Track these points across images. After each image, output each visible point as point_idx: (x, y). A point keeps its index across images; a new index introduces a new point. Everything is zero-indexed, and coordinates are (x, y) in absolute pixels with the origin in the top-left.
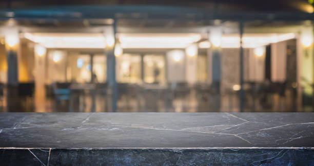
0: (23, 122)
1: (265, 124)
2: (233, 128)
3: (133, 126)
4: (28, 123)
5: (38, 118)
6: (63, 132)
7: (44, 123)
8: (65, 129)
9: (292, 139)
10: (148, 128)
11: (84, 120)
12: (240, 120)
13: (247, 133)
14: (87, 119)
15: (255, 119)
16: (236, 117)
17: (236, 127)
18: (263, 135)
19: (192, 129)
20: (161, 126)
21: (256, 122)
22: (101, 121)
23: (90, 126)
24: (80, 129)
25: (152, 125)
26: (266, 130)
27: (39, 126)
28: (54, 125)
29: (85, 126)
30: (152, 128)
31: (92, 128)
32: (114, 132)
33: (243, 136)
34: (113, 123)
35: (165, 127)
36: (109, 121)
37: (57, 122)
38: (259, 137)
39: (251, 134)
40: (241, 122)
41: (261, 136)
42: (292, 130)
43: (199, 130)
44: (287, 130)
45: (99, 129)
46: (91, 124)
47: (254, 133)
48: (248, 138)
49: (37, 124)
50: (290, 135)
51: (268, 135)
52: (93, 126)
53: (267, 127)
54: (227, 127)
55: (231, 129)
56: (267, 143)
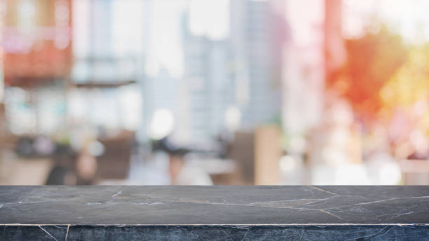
0: (30, 196)
1: (363, 198)
2: (319, 202)
3: (182, 200)
4: (39, 197)
5: (51, 191)
6: (86, 207)
7: (61, 197)
8: (88, 204)
9: (399, 215)
10: (202, 203)
11: (115, 193)
13: (338, 208)
14: (120, 193)
15: (349, 192)
16: (322, 190)
17: (323, 201)
18: (359, 210)
19: (263, 204)
20: (220, 200)
21: (350, 196)
22: (139, 195)
23: (121, 200)
24: (109, 204)
25: (208, 199)
26: (363, 206)
27: (54, 200)
28: (73, 199)
29: (116, 200)
30: (208, 202)
31: (126, 203)
32: (156, 206)
33: (332, 211)
34: (155, 197)
35: (225, 201)
37: (78, 196)
38: (354, 212)
39: (344, 209)
40: (330, 195)
41: (357, 211)
42: (398, 205)
43: (271, 204)
44: (392, 205)
45: (135, 204)
46: (125, 198)
47: (347, 208)
48: (339, 214)
49: (51, 197)
50: (396, 210)
51: (367, 210)
52: (127, 200)
53: (364, 202)
54: (310, 201)
55: (316, 203)
56: (364, 218)
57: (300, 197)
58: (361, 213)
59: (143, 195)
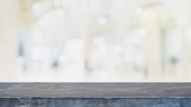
0: (14, 86)
1: (161, 87)
3: (81, 88)
4: (17, 87)
6: (39, 90)
7: (27, 87)
9: (178, 94)
10: (90, 89)
11: (51, 85)
13: (150, 91)
14: (53, 85)
15: (155, 85)
16: (143, 84)
17: (143, 89)
18: (160, 92)
19: (117, 89)
20: (98, 88)
21: (156, 87)
22: (62, 86)
24: (48, 89)
25: (92, 88)
27: (24, 88)
28: (33, 88)
29: (52, 88)
31: (56, 89)
32: (70, 90)
33: (148, 92)
34: (69, 87)
35: (100, 88)
37: (35, 86)
38: (157, 93)
39: (153, 91)
40: (147, 86)
42: (178, 90)
43: (121, 90)
44: (175, 90)
45: (60, 89)
46: (55, 87)
47: (155, 91)
48: (151, 93)
50: (176, 92)
51: (163, 92)
53: (162, 89)
54: (138, 88)
55: (141, 89)
56: (162, 95)
57: (134, 87)
59: (64, 86)
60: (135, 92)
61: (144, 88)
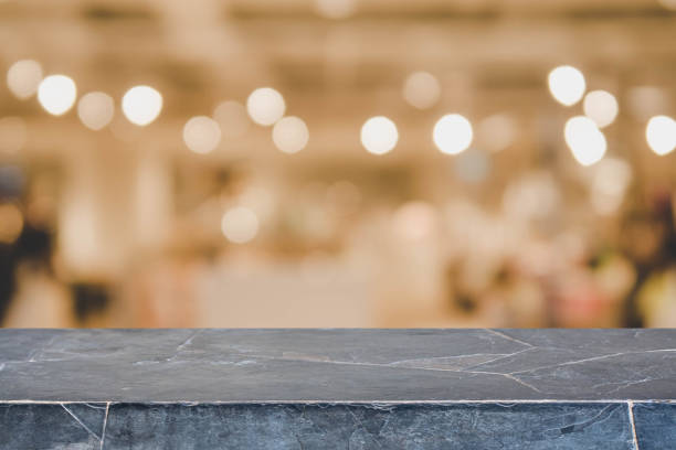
0: (49, 347)
1: (571, 351)
2: (504, 360)
3: (286, 356)
4: (61, 351)
5: (81, 340)
6: (135, 368)
7: (95, 350)
8: (139, 363)
9: (629, 383)
10: (319, 360)
11: (182, 344)
12: (518, 345)
13: (533, 371)
14: (189, 342)
15: (549, 341)
16: (508, 338)
17: (509, 359)
18: (566, 374)
19: (414, 363)
20: (347, 356)
21: (552, 348)
22: (219, 346)
23: (192, 356)
24: (173, 362)
25: (327, 354)
26: (572, 366)
27: (85, 356)
28: (116, 354)
29: (184, 357)
30: (327, 360)
31: (198, 362)
32: (246, 368)
33: (524, 376)
34: (244, 351)
35: (354, 358)
36: (235, 347)
37: (122, 348)
38: (557, 379)
39: (541, 372)
40: (519, 347)
41: (562, 376)
42: (628, 365)
43: (428, 364)
44: (619, 365)
45: (213, 363)
46: (196, 352)
47: (547, 371)
48: (534, 382)
49: (81, 351)
50: (624, 375)
51: (578, 374)
52: (201, 357)
53: (574, 359)
54: (490, 358)
55: (497, 362)
56: (574, 390)
57: (473, 351)
58: (567, 380)
59: (225, 347)
60: (478, 376)
61: (508, 355)
